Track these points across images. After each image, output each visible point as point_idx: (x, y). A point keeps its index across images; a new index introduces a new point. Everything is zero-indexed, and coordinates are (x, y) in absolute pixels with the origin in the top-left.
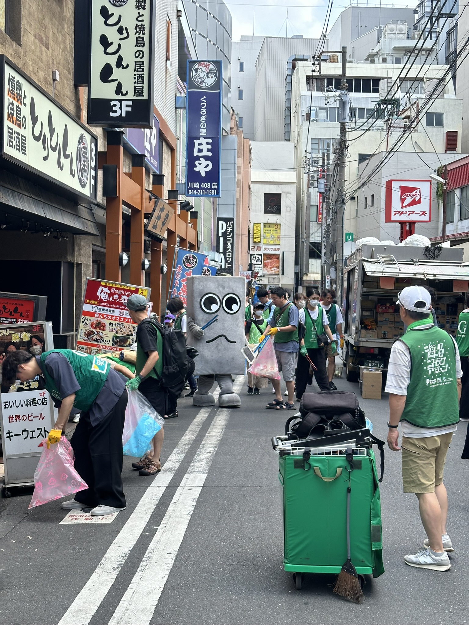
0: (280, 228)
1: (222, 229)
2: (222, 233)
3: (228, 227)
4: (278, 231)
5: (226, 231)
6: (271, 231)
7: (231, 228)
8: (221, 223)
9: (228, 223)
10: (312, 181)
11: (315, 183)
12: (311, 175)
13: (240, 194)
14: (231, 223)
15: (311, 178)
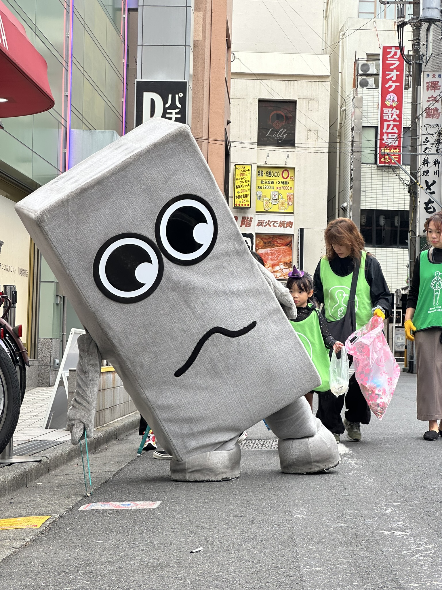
0: (293, 178)
1: (152, 115)
3: (169, 108)
4: (290, 184)
6: (273, 183)
7: (177, 110)
8: (148, 96)
9: (170, 96)
10: (364, 78)
11: (371, 80)
12: (361, 63)
13: (204, 33)
14: (177, 96)
15: (362, 70)
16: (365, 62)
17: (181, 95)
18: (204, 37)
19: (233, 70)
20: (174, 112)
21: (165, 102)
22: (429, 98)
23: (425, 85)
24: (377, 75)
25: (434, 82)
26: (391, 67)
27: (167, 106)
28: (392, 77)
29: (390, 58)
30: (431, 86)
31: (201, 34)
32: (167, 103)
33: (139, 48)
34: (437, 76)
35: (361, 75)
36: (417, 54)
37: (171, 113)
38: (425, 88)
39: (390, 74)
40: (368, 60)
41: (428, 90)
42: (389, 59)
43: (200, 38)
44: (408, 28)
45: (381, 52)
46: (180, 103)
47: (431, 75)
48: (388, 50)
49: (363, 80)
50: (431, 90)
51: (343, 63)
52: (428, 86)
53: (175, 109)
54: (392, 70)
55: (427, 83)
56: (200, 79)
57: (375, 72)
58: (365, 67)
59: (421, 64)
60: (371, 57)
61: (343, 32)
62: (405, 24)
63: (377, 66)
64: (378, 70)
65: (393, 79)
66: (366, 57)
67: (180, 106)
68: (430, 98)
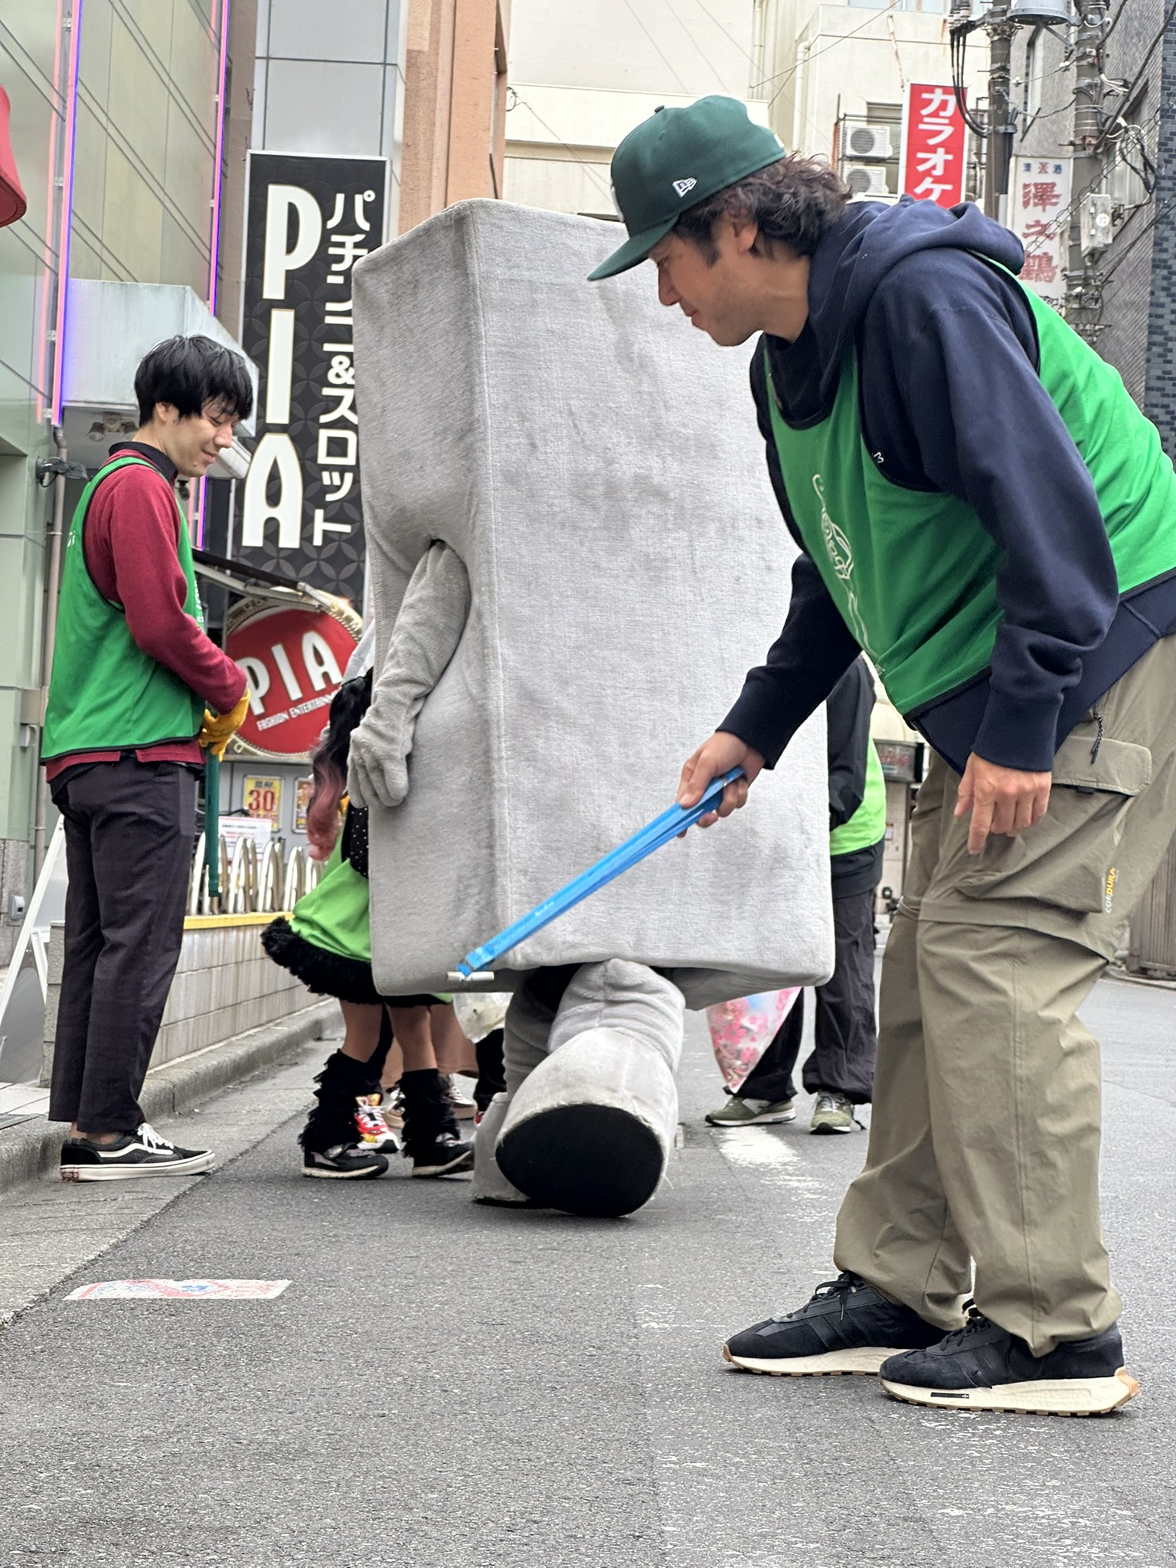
1: (291, 246)
2: (290, 275)
3: (337, 230)
5: (323, 260)
7: (359, 238)
8: (279, 197)
9: (340, 198)
10: (860, 166)
11: (878, 173)
12: (851, 127)
13: (435, 29)
14: (359, 200)
15: (853, 146)
16: (863, 125)
17: (370, 195)
18: (435, 42)
19: (510, 135)
20: (350, 240)
21: (327, 213)
22: (1029, 227)
23: (1020, 192)
24: (894, 161)
25: (1042, 184)
26: (932, 142)
27: (332, 224)
28: (934, 167)
29: (930, 115)
30: (1035, 196)
31: (427, 34)
32: (331, 216)
33: (260, 66)
34: (1051, 169)
35: (852, 159)
36: (999, 107)
37: (342, 245)
38: (1020, 200)
39: (926, 160)
40: (871, 119)
41: (1026, 204)
42: (926, 120)
43: (425, 46)
44: (978, 38)
45: (905, 100)
46: (367, 217)
47: (1035, 165)
48: (925, 96)
49: (857, 172)
50: (1035, 205)
51: (803, 126)
52: (1026, 195)
53: (352, 233)
54: (933, 149)
55: (1026, 186)
56: (422, 154)
57: (888, 153)
58: (863, 139)
59: (1009, 137)
60: (878, 113)
61: (806, 44)
62: (970, 26)
63: (895, 137)
64: (897, 147)
65: (936, 173)
66: (864, 112)
67: (365, 226)
68: (1032, 226)
